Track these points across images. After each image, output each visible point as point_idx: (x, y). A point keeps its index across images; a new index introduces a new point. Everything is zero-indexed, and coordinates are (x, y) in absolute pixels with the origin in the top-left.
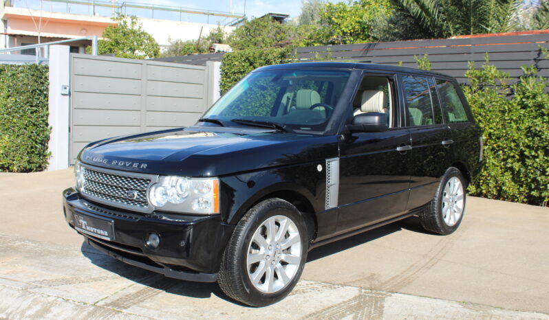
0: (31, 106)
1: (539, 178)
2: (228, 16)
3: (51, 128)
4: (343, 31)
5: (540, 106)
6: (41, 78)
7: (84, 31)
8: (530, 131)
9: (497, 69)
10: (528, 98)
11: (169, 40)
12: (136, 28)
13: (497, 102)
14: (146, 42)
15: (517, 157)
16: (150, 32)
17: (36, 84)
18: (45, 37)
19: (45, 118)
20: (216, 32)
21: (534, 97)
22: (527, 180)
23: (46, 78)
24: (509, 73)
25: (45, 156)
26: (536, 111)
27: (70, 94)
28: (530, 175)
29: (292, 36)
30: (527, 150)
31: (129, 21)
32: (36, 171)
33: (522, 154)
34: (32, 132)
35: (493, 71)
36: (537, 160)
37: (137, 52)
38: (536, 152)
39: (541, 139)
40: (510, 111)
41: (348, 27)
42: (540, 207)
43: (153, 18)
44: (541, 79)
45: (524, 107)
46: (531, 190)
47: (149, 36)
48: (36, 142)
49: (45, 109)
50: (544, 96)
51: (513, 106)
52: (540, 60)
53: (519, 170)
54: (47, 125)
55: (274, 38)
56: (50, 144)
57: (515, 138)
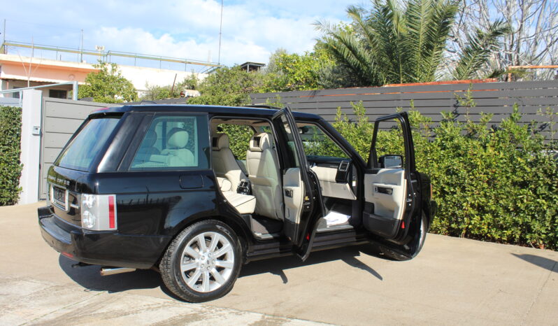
0: (4, 145)
1: (457, 212)
2: (206, 65)
3: (22, 165)
4: (296, 80)
5: (457, 147)
6: (14, 119)
7: (72, 77)
8: (448, 171)
9: (421, 114)
10: (447, 140)
11: (147, 85)
12: (116, 74)
13: (421, 143)
14: (124, 87)
15: (439, 193)
16: (128, 79)
17: (8, 125)
18: (35, 82)
19: (16, 156)
20: (191, 79)
21: (452, 139)
22: (447, 214)
23: (19, 119)
24: (430, 118)
25: (16, 191)
26: (454, 151)
27: (41, 135)
28: (450, 209)
29: (258, 83)
30: (447, 187)
31: (109, 68)
32: (7, 204)
33: (442, 190)
34: (4, 169)
35: (417, 116)
36: (455, 196)
37: (116, 96)
38: (454, 188)
39: (458, 177)
40: (432, 152)
41: (300, 76)
42: (459, 238)
43: (135, 65)
44: (458, 123)
45: (444, 148)
46: (451, 222)
47: (128, 82)
48: (8, 178)
49: (17, 148)
50: (460, 138)
51: (434, 148)
52: (458, 106)
53: (441, 205)
54: (19, 162)
55: (242, 84)
56: (22, 180)
57: (436, 176)
